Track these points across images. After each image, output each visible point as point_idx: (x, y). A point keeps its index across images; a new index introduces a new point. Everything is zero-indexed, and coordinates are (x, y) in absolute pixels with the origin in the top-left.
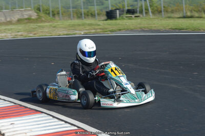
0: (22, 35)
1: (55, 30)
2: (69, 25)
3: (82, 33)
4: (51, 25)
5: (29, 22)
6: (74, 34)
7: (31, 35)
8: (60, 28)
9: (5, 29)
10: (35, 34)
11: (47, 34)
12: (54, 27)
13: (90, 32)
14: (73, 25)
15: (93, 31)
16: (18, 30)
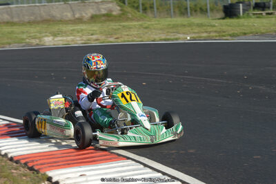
0: (97, 40)
1: (146, 33)
2: (169, 25)
3: (189, 38)
4: (141, 25)
5: (109, 21)
6: (177, 39)
7: (112, 39)
8: (154, 29)
9: (74, 30)
10: (117, 38)
11: (135, 39)
12: (146, 28)
13: (201, 37)
14: (174, 25)
15: (205, 35)
16: (91, 32)
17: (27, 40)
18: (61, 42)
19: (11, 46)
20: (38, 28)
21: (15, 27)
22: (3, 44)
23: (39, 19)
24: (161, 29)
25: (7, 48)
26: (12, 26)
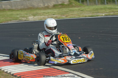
0: (56, 17)
1: (82, 13)
2: (94, 9)
4: (79, 9)
5: (63, 7)
6: (97, 16)
7: (64, 17)
8: (86, 11)
9: (44, 13)
10: (67, 16)
11: (76, 16)
12: (81, 11)
13: (110, 14)
14: (96, 9)
15: (112, 13)
16: (53, 13)
17: (20, 18)
18: (37, 19)
19: (12, 21)
20: (25, 12)
21: (13, 12)
22: (7, 20)
23: (26, 7)
24: (90, 11)
25: (10, 22)
26: (12, 11)
